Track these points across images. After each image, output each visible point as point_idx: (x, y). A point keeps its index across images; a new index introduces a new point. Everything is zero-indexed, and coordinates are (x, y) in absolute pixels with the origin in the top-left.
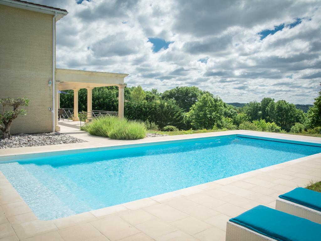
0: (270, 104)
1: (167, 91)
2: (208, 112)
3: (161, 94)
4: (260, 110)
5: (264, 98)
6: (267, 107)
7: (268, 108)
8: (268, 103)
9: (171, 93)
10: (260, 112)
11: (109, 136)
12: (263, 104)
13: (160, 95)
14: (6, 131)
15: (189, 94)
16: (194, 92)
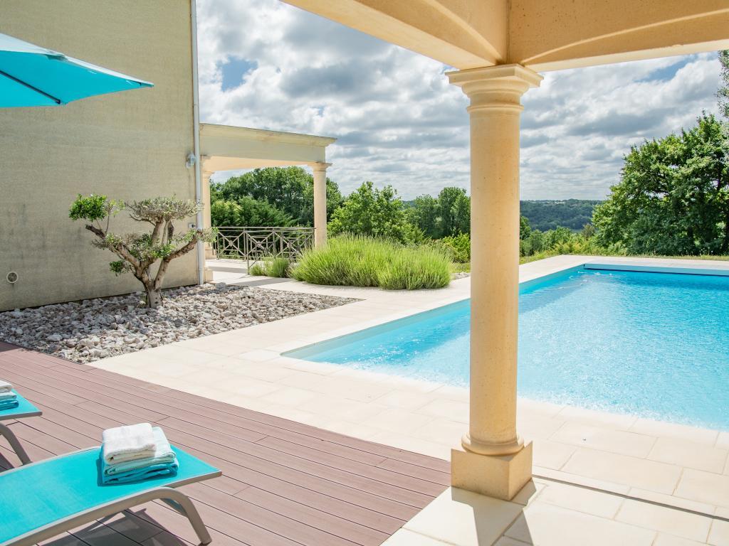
0: (458, 201)
1: (233, 180)
2: (373, 221)
3: (219, 185)
4: (438, 214)
5: (445, 189)
6: (452, 208)
7: (454, 210)
8: (454, 199)
9: (243, 182)
10: (439, 219)
11: (382, 282)
12: (442, 202)
13: (217, 188)
14: (157, 287)
15: (286, 184)
16: (296, 179)
